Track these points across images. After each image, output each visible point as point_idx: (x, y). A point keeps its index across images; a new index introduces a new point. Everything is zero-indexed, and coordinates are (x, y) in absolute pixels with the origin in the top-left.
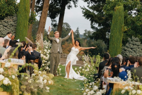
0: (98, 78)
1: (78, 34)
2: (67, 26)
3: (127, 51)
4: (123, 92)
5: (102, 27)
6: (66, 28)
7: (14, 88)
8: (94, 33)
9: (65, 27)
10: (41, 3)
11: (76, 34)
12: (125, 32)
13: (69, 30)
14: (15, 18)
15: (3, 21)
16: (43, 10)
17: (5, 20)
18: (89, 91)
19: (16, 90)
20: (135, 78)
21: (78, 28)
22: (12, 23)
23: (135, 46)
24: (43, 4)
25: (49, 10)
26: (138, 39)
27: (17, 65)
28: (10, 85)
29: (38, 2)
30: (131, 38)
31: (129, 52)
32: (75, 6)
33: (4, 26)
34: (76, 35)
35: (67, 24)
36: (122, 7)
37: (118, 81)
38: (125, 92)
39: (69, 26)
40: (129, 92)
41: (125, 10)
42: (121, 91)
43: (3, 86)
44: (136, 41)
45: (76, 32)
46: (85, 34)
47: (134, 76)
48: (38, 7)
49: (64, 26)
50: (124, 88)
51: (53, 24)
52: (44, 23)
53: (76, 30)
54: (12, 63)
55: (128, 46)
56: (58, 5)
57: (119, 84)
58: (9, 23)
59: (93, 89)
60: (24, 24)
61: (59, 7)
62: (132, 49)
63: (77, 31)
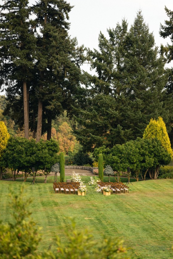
17: (55, 165)
23: (109, 169)
31: (107, 172)
58: (57, 166)
62: (107, 170)
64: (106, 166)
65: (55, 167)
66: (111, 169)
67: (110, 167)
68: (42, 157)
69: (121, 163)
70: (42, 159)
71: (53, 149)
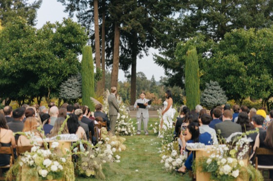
0: (176, 137)
3: (206, 98)
4: (209, 161)
5: (177, 73)
7: (67, 174)
8: (170, 79)
10: (111, 56)
12: (202, 77)
14: (79, 77)
15: (66, 82)
16: (114, 63)
17: (69, 80)
18: (166, 158)
19: (70, 175)
20: (221, 141)
22: (77, 82)
23: (215, 91)
24: (113, 57)
25: (120, 62)
26: (217, 83)
27: (69, 142)
28: (61, 171)
29: (108, 56)
30: (209, 82)
31: (209, 98)
32: (147, 55)
33: (68, 87)
35: (141, 73)
36: (194, 50)
37: (200, 148)
38: (212, 162)
40: (217, 161)
41: (198, 53)
42: (206, 160)
43: (51, 173)
44: (215, 86)
46: (161, 81)
47: (219, 138)
48: (109, 60)
50: (209, 156)
52: (117, 76)
54: (62, 141)
55: (207, 92)
56: (129, 56)
57: (202, 151)
58: (74, 84)
59: (172, 154)
60: (90, 82)
61: (130, 57)
62: (211, 94)
64: (207, 84)
65: (70, 85)
66: (221, 91)
67: (218, 87)
68: (30, 58)
69: (249, 74)
70: (32, 63)
71: (66, 41)
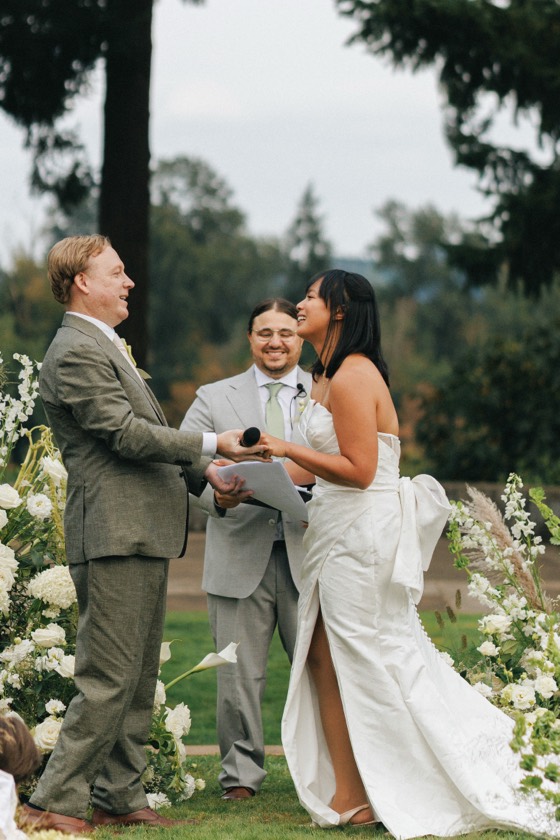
1: (319, 251)
2: (193, 183)
6: (195, 213)
9: (175, 198)
11: (300, 254)
13: (224, 227)
21: (308, 200)
34: (295, 265)
39: (213, 184)
45: (298, 241)
46: (386, 247)
49: (165, 197)
51: (50, 181)
53: (299, 222)
63: (308, 224)
